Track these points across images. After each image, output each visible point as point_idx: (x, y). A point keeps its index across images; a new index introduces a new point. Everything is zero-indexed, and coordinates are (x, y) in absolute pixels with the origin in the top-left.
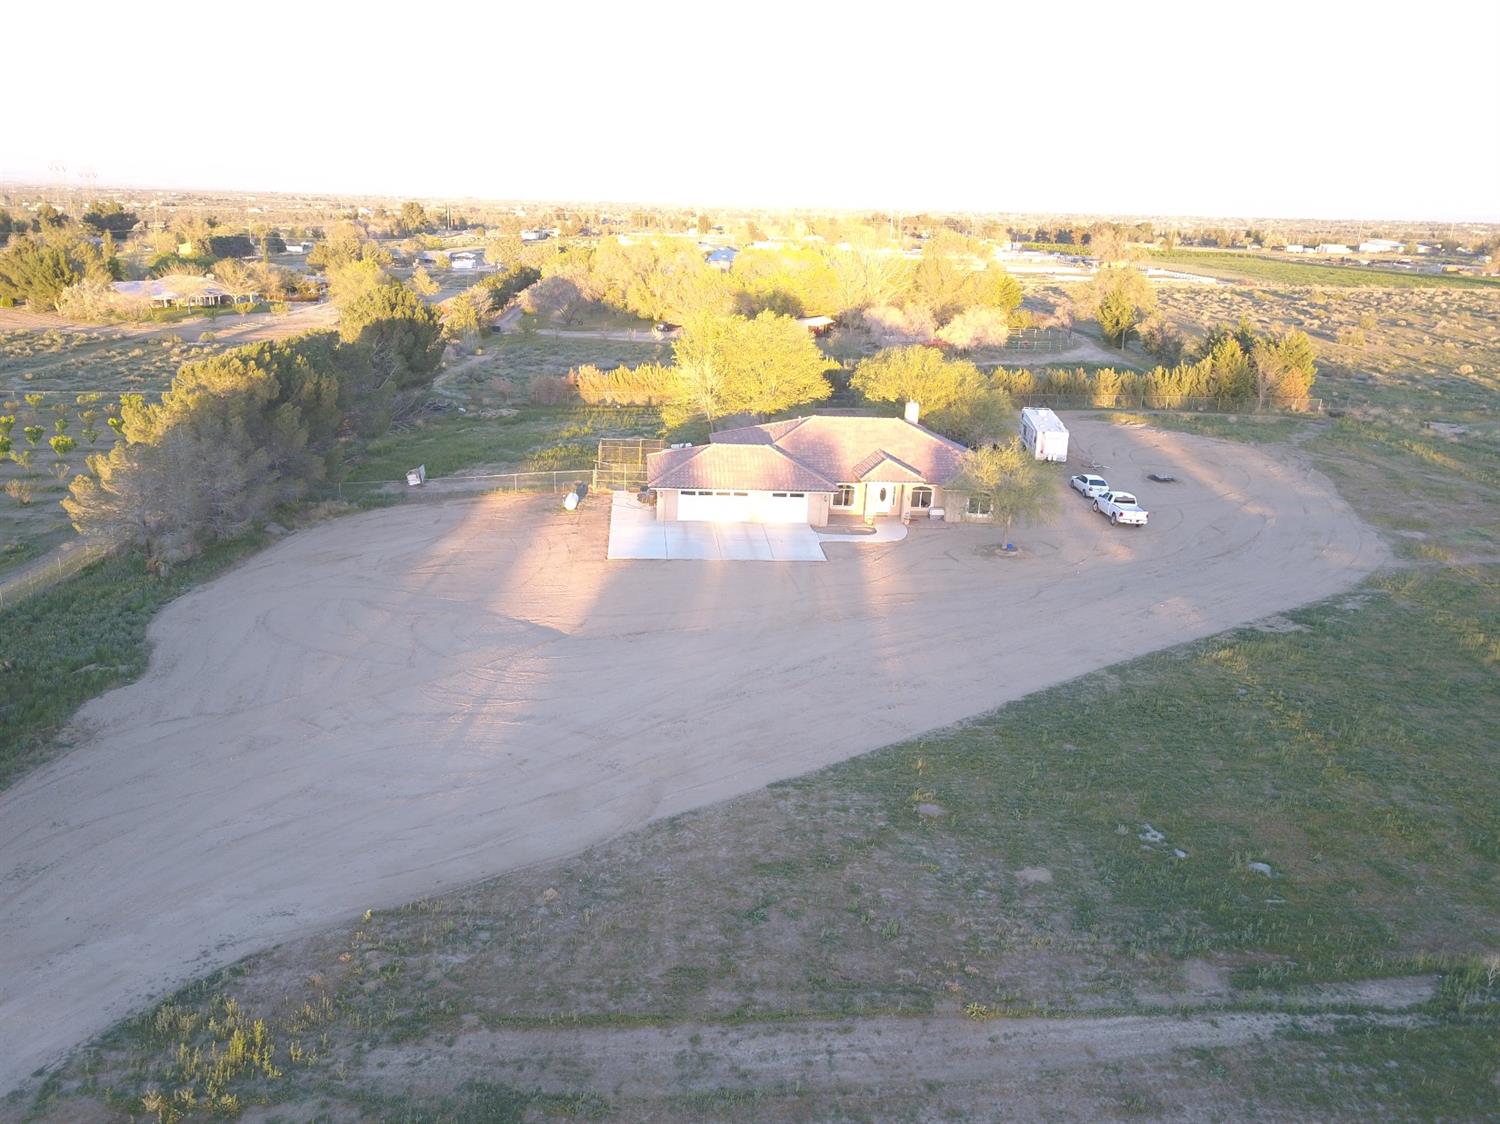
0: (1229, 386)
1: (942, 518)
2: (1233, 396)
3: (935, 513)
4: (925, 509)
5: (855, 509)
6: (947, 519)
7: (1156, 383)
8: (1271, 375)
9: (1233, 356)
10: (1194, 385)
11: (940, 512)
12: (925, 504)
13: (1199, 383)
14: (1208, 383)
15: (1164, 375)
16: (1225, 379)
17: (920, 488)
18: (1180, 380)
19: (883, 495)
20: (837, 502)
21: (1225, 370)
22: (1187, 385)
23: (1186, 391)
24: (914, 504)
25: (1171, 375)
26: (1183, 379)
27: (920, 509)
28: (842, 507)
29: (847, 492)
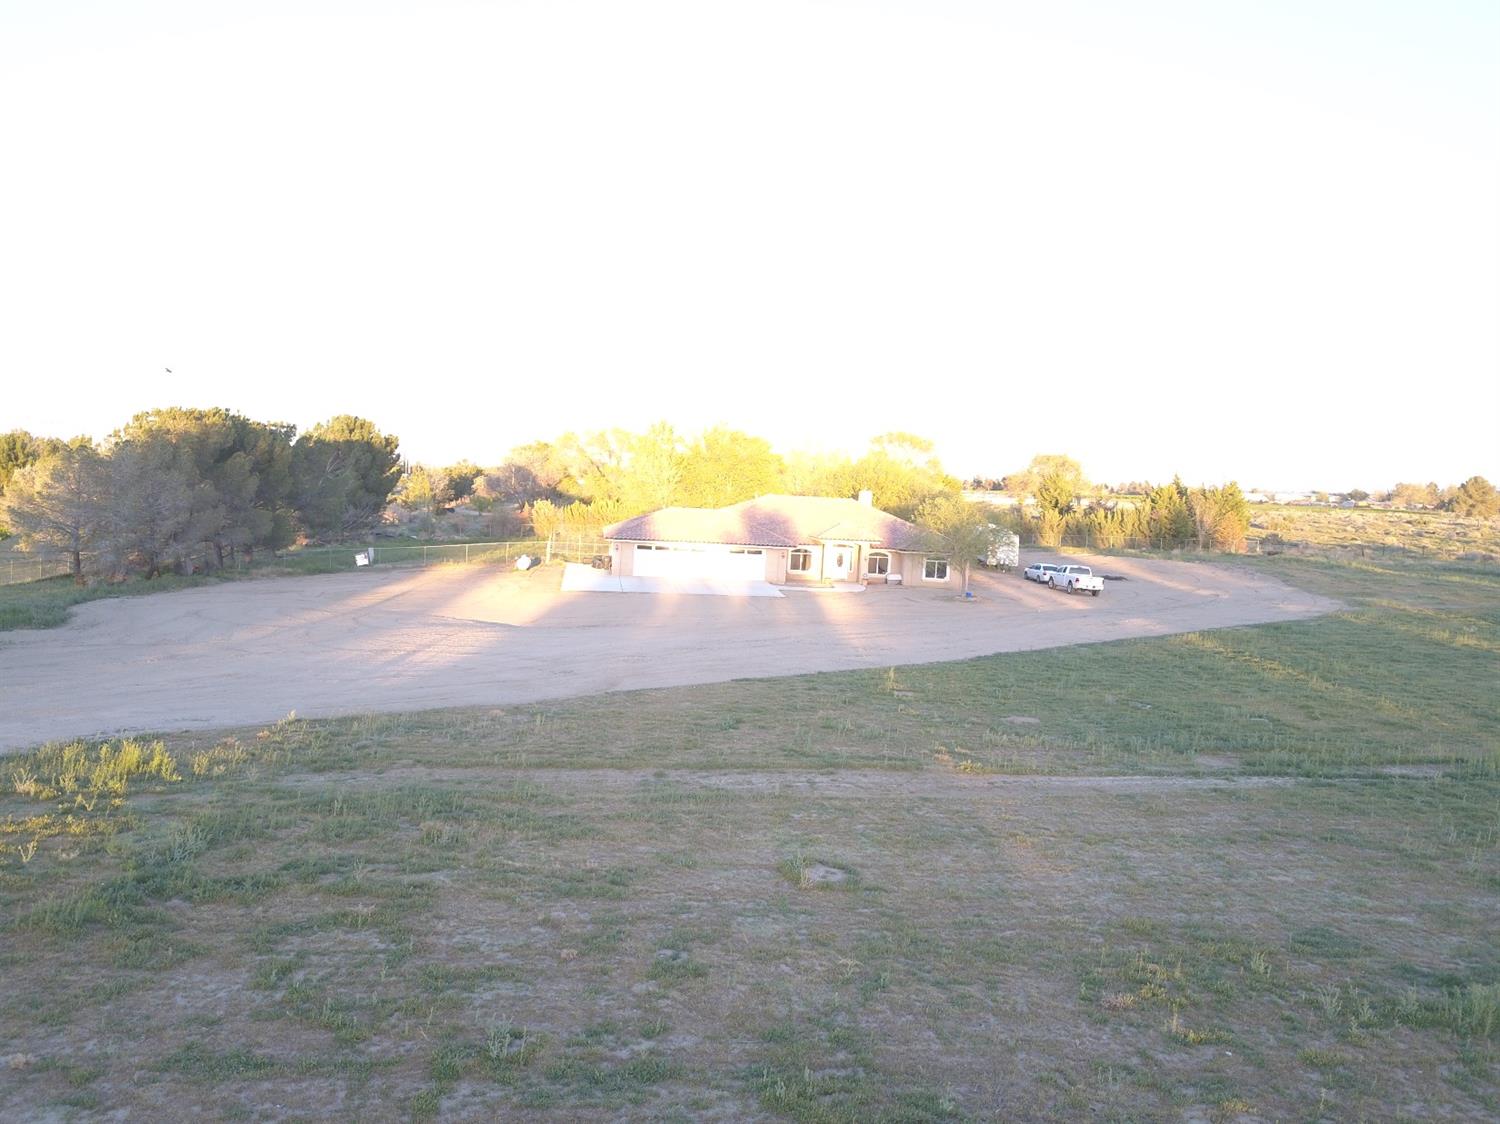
0: (1168, 526)
1: (900, 583)
2: (1173, 536)
3: (893, 577)
4: (882, 576)
5: (811, 574)
6: (904, 583)
7: (1099, 524)
8: (1208, 520)
9: (1170, 498)
10: (1136, 525)
11: (898, 577)
12: (882, 570)
13: (1140, 523)
14: (1148, 523)
15: (1106, 517)
16: (1166, 520)
17: (877, 554)
18: (1123, 520)
19: (840, 562)
20: (795, 566)
21: (1164, 512)
22: (1130, 527)
23: (1128, 532)
24: (872, 570)
25: (1113, 517)
26: (1126, 520)
27: (877, 575)
28: (799, 572)
29: (805, 556)
